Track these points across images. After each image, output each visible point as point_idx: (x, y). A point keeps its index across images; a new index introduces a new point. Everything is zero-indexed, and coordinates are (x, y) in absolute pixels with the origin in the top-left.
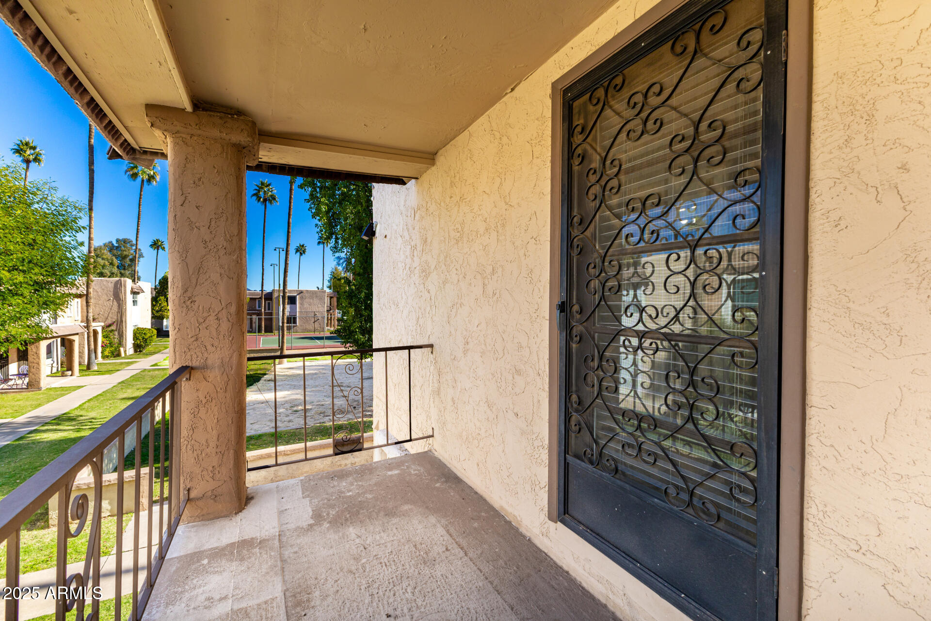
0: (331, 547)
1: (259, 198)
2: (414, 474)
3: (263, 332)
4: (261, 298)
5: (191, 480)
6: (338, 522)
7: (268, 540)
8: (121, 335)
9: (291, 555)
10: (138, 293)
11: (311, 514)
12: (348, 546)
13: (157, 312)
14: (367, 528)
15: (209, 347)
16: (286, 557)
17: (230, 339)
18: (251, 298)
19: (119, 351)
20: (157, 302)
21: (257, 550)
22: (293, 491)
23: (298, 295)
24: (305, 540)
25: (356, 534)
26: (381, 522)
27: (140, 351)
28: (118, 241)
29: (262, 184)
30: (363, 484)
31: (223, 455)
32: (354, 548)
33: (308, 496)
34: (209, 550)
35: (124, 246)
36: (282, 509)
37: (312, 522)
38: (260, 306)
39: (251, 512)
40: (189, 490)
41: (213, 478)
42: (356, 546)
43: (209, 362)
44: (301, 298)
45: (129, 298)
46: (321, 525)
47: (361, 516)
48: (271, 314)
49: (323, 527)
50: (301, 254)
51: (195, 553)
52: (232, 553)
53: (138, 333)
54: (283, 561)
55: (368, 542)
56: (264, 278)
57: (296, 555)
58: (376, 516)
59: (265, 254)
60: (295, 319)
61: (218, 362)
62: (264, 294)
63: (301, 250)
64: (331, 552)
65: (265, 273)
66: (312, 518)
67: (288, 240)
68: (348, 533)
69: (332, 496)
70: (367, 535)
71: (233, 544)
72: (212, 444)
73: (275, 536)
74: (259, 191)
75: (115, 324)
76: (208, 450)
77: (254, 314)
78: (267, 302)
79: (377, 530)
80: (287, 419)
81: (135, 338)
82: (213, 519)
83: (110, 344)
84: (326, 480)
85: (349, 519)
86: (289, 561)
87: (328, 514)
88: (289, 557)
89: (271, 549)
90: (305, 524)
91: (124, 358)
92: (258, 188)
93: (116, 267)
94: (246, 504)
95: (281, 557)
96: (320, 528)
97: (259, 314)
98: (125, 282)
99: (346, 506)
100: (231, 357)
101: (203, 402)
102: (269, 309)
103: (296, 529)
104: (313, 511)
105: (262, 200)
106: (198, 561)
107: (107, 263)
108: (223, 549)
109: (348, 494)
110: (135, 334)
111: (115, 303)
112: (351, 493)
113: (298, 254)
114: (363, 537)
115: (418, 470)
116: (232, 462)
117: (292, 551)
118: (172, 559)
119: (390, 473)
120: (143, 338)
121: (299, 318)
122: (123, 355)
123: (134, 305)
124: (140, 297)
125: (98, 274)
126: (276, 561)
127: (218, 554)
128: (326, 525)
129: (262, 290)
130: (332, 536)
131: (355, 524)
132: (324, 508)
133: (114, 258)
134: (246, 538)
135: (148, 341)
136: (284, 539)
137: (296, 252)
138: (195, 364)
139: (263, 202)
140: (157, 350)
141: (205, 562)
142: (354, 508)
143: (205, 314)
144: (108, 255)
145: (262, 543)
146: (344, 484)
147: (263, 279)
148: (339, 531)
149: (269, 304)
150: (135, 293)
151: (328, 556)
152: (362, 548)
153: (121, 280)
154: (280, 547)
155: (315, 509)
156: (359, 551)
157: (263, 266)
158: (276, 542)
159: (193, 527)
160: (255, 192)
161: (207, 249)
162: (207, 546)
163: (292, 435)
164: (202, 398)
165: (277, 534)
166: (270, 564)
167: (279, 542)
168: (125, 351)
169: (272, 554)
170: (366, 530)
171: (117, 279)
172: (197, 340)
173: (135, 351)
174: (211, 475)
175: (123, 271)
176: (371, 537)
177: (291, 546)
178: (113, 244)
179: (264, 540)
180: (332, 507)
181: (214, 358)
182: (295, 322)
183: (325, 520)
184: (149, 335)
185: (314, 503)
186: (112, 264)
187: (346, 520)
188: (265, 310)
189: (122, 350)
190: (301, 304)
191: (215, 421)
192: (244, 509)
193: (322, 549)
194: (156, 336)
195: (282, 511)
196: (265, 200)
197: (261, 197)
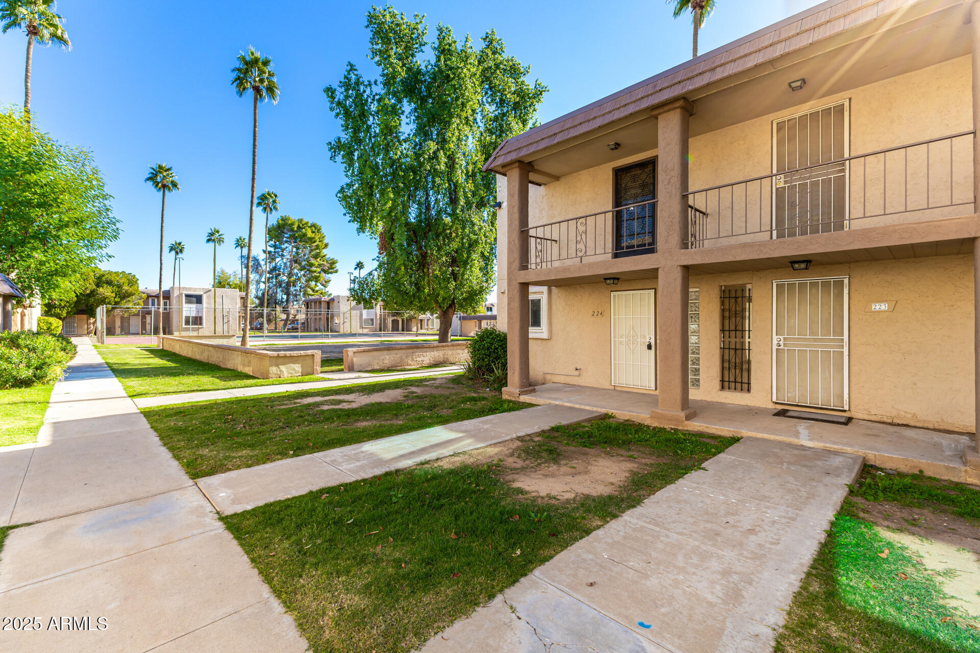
1: (156, 183)
3: (161, 334)
4: (158, 295)
23: (205, 293)
29: (160, 167)
44: (209, 298)
50: (177, 253)
56: (162, 273)
60: (201, 318)
62: (162, 291)
63: (177, 249)
65: (163, 268)
74: (156, 175)
78: (166, 300)
92: (154, 172)
105: (160, 186)
113: (173, 252)
121: (206, 319)
129: (160, 288)
137: (170, 251)
139: (161, 188)
147: (161, 275)
149: (165, 303)
157: (161, 260)
182: (201, 324)
190: (208, 304)
196: (164, 187)
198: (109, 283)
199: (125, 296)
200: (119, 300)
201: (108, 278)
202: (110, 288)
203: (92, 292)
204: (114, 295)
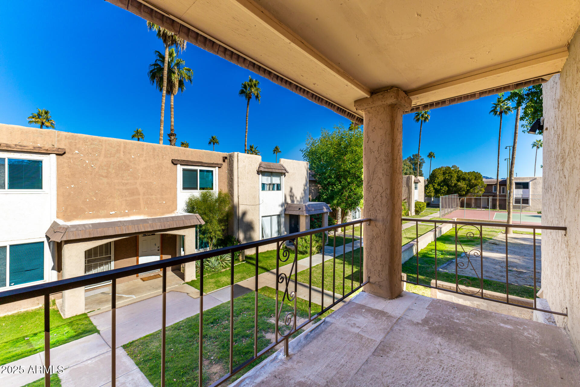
0: (419, 339)
1: (495, 113)
2: (525, 336)
3: (497, 209)
4: (496, 184)
5: (370, 273)
6: (435, 331)
7: (392, 317)
8: (409, 205)
9: (397, 330)
10: (418, 183)
11: (423, 318)
12: (429, 344)
13: (428, 193)
14: (450, 344)
15: (378, 210)
16: (394, 329)
17: (387, 207)
18: (487, 185)
19: (408, 213)
20: (428, 187)
21: (385, 318)
22: (424, 303)
23: (531, 181)
24: (409, 328)
25: (440, 343)
26: (463, 347)
27: (418, 214)
28: (413, 155)
30: (473, 321)
31: (383, 266)
32: (432, 347)
33: (430, 309)
34: (369, 307)
35: (416, 158)
36: (411, 308)
37: (420, 322)
38: (496, 190)
39: (396, 302)
40: (369, 277)
41: (379, 275)
42: (434, 348)
43: (378, 218)
44: (535, 184)
45: (413, 185)
46: (424, 326)
47: (452, 336)
48: (505, 196)
49: (424, 328)
51: (363, 305)
52: (375, 313)
53: (417, 204)
54: (392, 329)
55: (443, 351)
56: (499, 169)
57: (399, 331)
58: (463, 342)
59: (500, 152)
60: (527, 199)
61: (381, 219)
62: (499, 181)
64: (417, 341)
65: (499, 166)
66: (422, 320)
67: (515, 140)
68: (435, 339)
69: (444, 316)
70: (446, 348)
71: (378, 310)
72: (379, 259)
73: (397, 317)
74: (496, 107)
75: (407, 199)
76: (377, 262)
77: (491, 195)
78: (502, 187)
79: (456, 349)
80: (501, 274)
81: (416, 207)
82: (378, 296)
83: (404, 209)
84: (449, 307)
85: (443, 333)
86: (394, 331)
87: (433, 324)
88: (395, 330)
89: (391, 321)
90: (415, 321)
91: (410, 217)
92: (495, 106)
93: (412, 169)
94: (397, 297)
95: (392, 327)
96: (422, 327)
97: (495, 195)
98: (411, 177)
99: (448, 325)
100: (387, 217)
101: (375, 237)
102: (503, 192)
103: (409, 321)
104: (425, 317)
105: (498, 113)
106: (362, 309)
107: (408, 168)
108: (373, 310)
109: (456, 321)
110: (416, 205)
111: (407, 188)
112: (458, 321)
114: (443, 347)
115: (533, 336)
116: (387, 272)
117: (399, 328)
118: (355, 303)
119: (502, 325)
120: (420, 207)
121: (532, 200)
122: (410, 215)
123: (415, 189)
124: (419, 185)
125: (405, 173)
126: (388, 327)
127: (371, 311)
128: (427, 328)
129: (497, 179)
130: (425, 335)
131: (444, 337)
132: (434, 320)
133: (411, 165)
134: (385, 311)
135: (422, 209)
136: (400, 321)
138: (372, 218)
139: (499, 114)
140: (426, 214)
141: (364, 310)
142: (452, 330)
143: (376, 194)
144: (409, 163)
145: (389, 317)
146: (459, 314)
147: (498, 171)
148: (431, 335)
149: (503, 189)
150: (416, 183)
151: (414, 342)
152: (437, 351)
153: (409, 176)
154: (395, 323)
155: (427, 317)
156: (433, 351)
158: (395, 320)
159: (370, 295)
160: (493, 109)
161: (377, 162)
162: (369, 306)
163: (500, 286)
164: (375, 235)
165: (399, 317)
166: (385, 327)
167: (396, 321)
168: (411, 213)
169: (389, 324)
170: (448, 345)
171: (408, 176)
172: (373, 206)
173: (416, 214)
174: (378, 274)
175: (415, 171)
176: (448, 350)
177: (401, 326)
178: (411, 158)
179: (391, 316)
180: (439, 321)
181: (380, 216)
182: (528, 203)
183: (428, 325)
184: (422, 206)
185: (430, 314)
186: (410, 168)
187: (441, 333)
188: (500, 192)
189: (409, 212)
190: (534, 188)
191: (380, 248)
192: (394, 299)
193: (414, 337)
194: (426, 206)
195: (410, 309)
196: (501, 113)
197: (497, 112)
198: (464, 179)
199: (472, 186)
200: (469, 188)
201: (463, 176)
202: (464, 182)
203: (455, 184)
204: (466, 186)
